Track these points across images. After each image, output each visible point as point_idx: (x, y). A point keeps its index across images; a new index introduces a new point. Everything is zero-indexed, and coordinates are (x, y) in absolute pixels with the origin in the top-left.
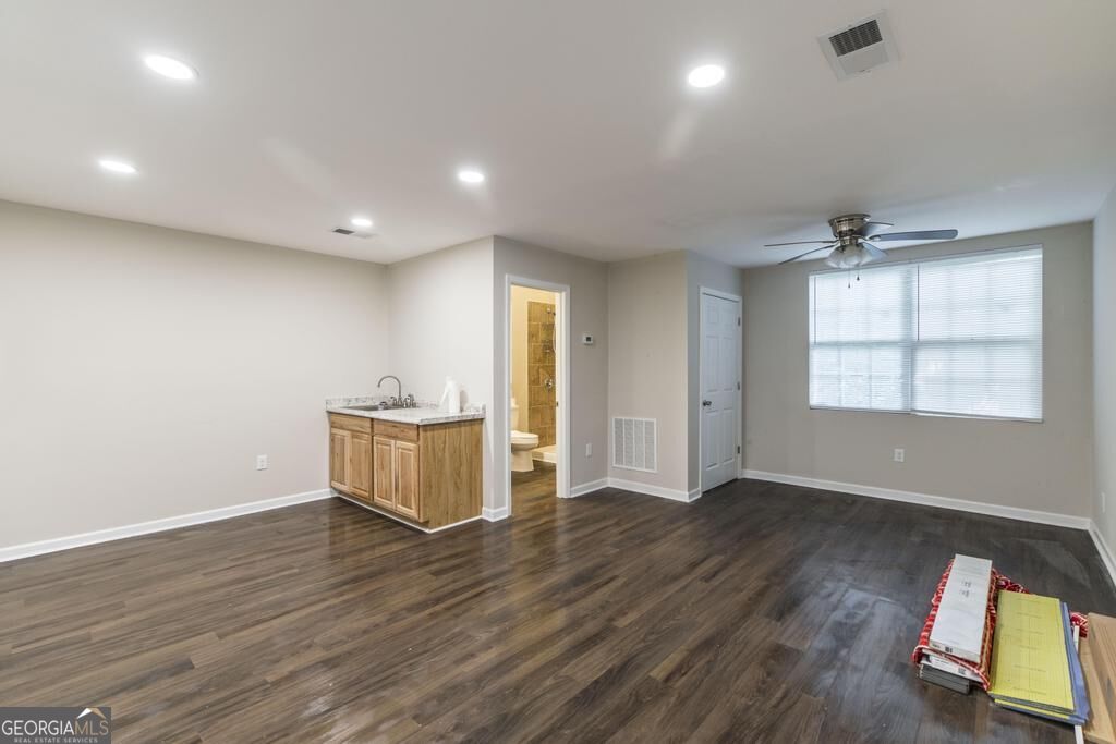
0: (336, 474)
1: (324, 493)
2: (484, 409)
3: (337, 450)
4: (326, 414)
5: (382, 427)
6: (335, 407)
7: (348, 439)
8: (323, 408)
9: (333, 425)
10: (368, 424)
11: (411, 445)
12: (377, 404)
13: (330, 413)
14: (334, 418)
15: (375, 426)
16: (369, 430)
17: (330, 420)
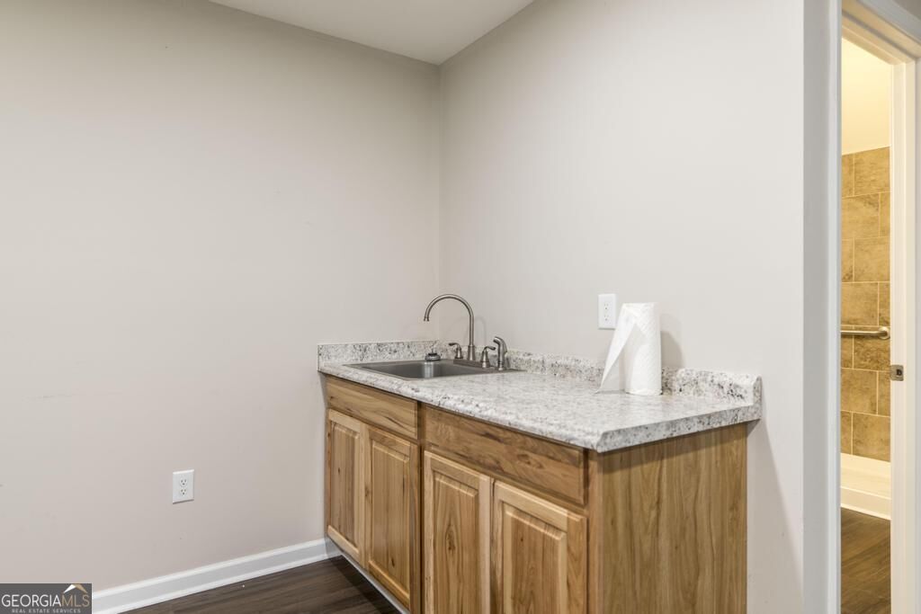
0: (337, 515)
1: (311, 549)
2: (758, 389)
3: (340, 458)
4: (318, 378)
5: (451, 432)
6: (339, 364)
7: (362, 441)
8: (312, 364)
9: (331, 404)
10: (410, 415)
11: (559, 513)
12: (420, 357)
13: (326, 376)
14: (335, 388)
15: (430, 425)
16: (412, 431)
17: (325, 392)
